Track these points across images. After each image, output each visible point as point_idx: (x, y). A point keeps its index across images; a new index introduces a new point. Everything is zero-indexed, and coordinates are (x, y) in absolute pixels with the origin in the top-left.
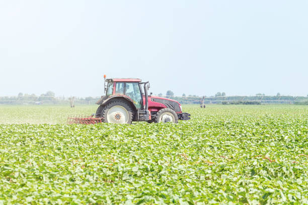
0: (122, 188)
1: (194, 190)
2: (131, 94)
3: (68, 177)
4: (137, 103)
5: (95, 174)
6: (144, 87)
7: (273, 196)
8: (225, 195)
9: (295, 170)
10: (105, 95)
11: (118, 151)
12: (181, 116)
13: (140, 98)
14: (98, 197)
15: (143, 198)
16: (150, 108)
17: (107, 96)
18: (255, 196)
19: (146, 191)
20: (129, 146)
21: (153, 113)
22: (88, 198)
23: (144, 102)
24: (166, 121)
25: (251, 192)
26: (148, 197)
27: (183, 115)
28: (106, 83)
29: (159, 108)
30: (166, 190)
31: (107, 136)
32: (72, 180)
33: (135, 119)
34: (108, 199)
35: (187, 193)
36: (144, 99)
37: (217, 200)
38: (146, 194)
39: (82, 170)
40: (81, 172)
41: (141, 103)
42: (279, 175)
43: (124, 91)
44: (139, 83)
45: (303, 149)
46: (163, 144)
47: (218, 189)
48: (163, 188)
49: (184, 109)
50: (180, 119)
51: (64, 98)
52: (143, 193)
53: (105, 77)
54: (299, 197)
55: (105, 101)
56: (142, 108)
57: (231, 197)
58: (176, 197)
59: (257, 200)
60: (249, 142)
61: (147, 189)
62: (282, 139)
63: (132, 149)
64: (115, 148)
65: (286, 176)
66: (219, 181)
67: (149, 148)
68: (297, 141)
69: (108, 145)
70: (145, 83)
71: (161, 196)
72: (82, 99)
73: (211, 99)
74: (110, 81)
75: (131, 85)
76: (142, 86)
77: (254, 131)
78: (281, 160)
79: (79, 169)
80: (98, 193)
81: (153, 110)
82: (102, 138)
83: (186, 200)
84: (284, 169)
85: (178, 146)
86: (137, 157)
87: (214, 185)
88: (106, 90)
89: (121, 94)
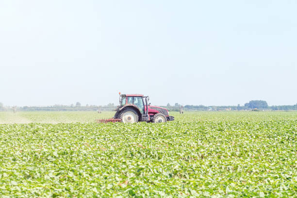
0: (47, 166)
1: (93, 167)
2: (136, 104)
3: (11, 158)
4: (141, 110)
5: (29, 156)
6: (146, 100)
7: (145, 170)
8: (113, 169)
9: (159, 154)
10: (120, 105)
11: (44, 141)
12: (168, 119)
13: (143, 107)
14: (30, 171)
15: (60, 171)
16: (149, 113)
17: (122, 106)
18: (132, 170)
19: (62, 167)
20: (51, 138)
21: (151, 116)
22: (24, 172)
23: (145, 109)
24: (160, 121)
25: (130, 168)
26: (63, 171)
27: (170, 118)
28: (121, 98)
29: (155, 113)
30: (75, 167)
31: (37, 131)
32: (14, 160)
33: (140, 120)
34: (37, 172)
35: (89, 168)
36: (145, 107)
37: (108, 173)
38: (62, 169)
39: (21, 154)
40: (20, 155)
41: (144, 110)
42: (148, 156)
43: (133, 102)
44: (142, 97)
45: (163, 140)
46: (73, 136)
47: (109, 166)
48: (73, 165)
49: (170, 114)
50: (168, 120)
51: (9, 107)
52: (60, 169)
53: (120, 93)
54: (161, 171)
55: (120, 109)
56: (144, 113)
57: (117, 171)
58: (81, 171)
59: (134, 173)
60: (129, 135)
61: (62, 166)
62: (151, 133)
63: (53, 140)
64: (42, 139)
65: (153, 158)
66: (109, 160)
67: (65, 139)
68: (159, 134)
69: (37, 138)
70: (146, 97)
71: (71, 171)
72: (21, 108)
73: (105, 107)
74: (124, 96)
75: (137, 98)
76: (144, 99)
77: (133, 128)
78: (150, 147)
79: (18, 153)
80: (30, 168)
81: (151, 114)
82: (34, 133)
83: (88, 173)
84: (151, 152)
85: (83, 138)
86: (57, 145)
87: (106, 163)
88: (121, 102)
89: (132, 104)
